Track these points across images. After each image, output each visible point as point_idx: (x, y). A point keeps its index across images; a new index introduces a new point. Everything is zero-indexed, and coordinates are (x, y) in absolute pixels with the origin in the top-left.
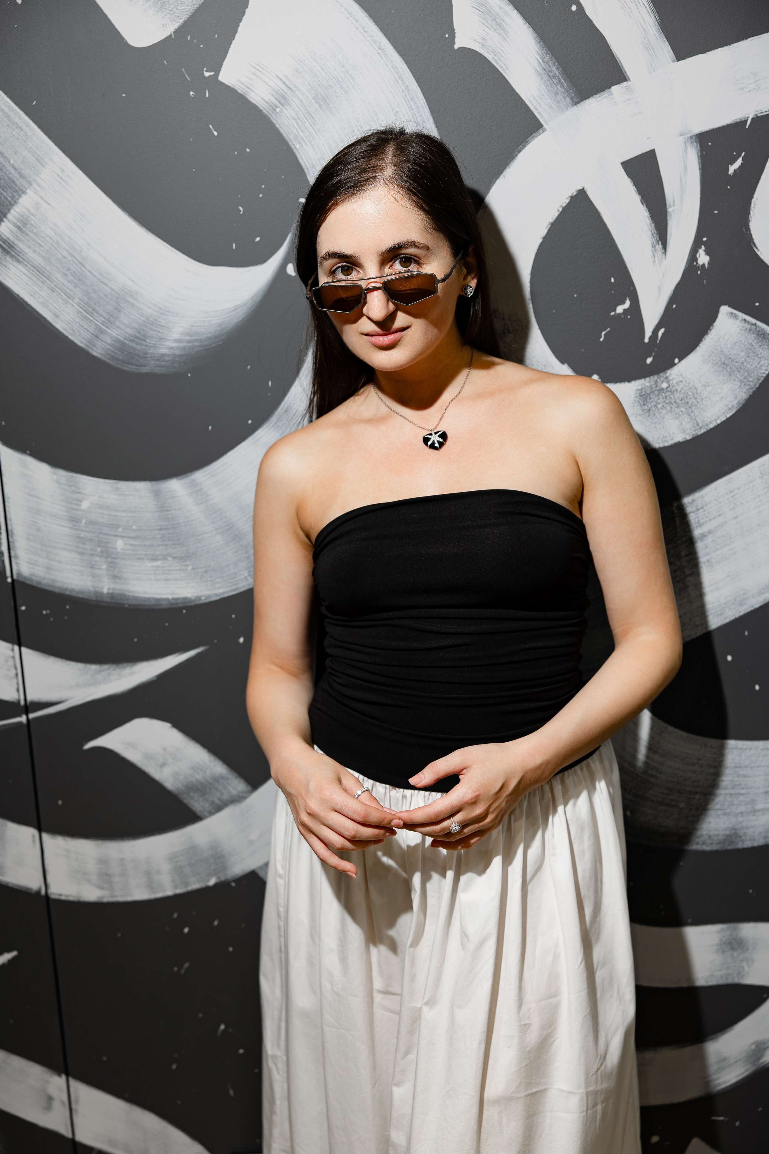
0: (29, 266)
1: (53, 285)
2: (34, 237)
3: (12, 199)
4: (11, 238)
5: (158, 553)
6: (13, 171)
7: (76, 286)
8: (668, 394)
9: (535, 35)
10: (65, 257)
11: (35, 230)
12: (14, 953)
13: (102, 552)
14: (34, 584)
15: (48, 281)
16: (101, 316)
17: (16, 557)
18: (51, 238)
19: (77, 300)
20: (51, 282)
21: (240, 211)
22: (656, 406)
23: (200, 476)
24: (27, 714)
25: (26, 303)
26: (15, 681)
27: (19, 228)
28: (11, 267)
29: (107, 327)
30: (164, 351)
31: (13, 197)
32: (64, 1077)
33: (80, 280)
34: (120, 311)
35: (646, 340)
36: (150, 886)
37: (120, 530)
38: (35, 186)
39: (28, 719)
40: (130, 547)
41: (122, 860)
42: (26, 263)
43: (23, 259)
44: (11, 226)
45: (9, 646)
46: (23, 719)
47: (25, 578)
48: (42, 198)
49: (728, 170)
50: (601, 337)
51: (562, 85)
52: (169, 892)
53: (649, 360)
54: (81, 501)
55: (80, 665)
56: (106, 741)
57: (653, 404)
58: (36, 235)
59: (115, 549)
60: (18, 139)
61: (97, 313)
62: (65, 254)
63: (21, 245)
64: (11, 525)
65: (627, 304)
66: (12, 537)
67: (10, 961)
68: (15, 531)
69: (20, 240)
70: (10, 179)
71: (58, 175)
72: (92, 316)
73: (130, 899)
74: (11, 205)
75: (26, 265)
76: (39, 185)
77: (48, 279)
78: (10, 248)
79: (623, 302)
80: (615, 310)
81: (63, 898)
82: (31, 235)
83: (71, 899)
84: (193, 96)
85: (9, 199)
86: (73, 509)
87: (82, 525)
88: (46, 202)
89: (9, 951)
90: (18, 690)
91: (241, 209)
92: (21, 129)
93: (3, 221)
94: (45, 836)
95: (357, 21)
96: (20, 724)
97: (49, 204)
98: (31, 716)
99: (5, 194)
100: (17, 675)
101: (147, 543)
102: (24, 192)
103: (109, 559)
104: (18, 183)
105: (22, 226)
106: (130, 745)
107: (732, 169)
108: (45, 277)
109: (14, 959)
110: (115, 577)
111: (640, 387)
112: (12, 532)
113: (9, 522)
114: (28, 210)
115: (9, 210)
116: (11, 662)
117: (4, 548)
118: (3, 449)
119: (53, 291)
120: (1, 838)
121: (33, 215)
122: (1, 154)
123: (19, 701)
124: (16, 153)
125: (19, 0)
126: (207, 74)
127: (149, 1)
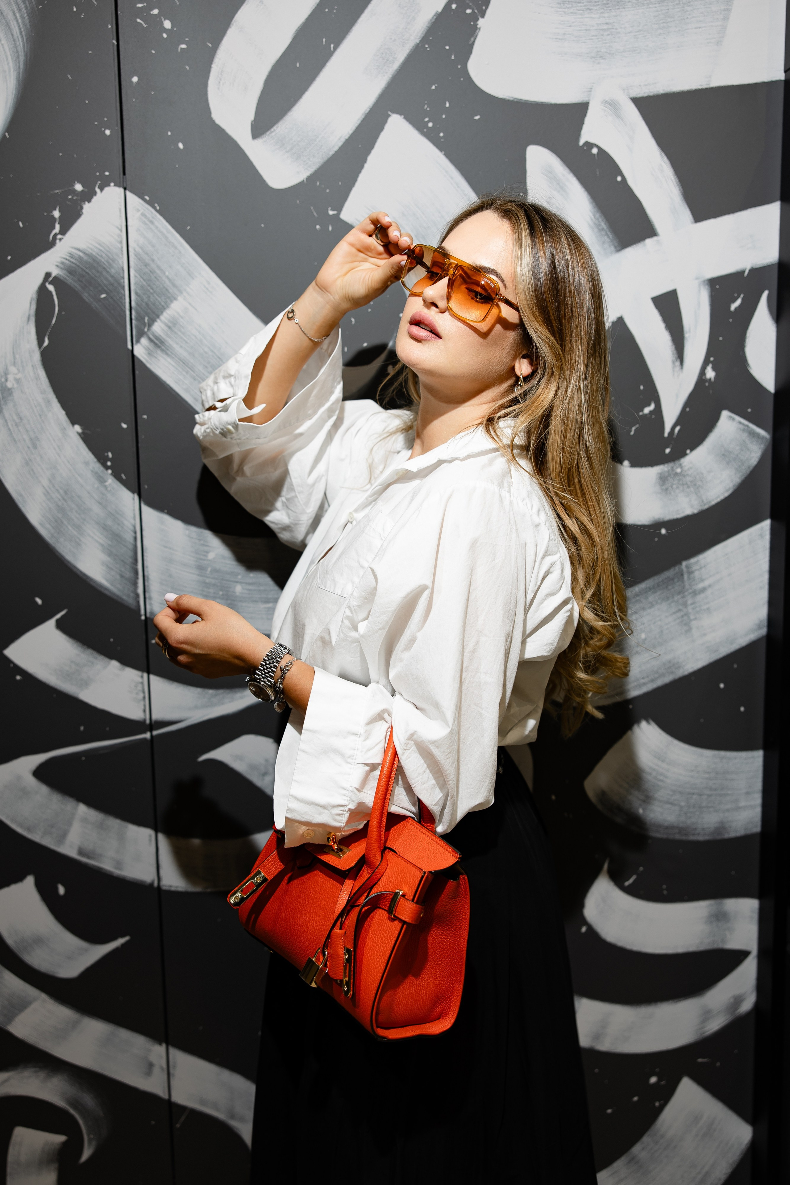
0: (176, 359)
1: (195, 375)
2: (182, 335)
3: (165, 304)
4: (162, 335)
5: (270, 596)
6: (167, 281)
8: (681, 477)
9: (589, 197)
10: (206, 353)
11: (182, 330)
12: (127, 938)
13: (223, 595)
15: (190, 371)
17: (150, 598)
18: (196, 337)
20: (194, 372)
21: (352, 321)
22: (672, 487)
24: (151, 731)
25: (172, 389)
26: (142, 703)
27: (169, 327)
28: (161, 358)
31: (166, 302)
32: (164, 1046)
35: (666, 435)
37: (238, 578)
38: (185, 294)
39: (152, 736)
40: (246, 591)
41: (225, 856)
42: (173, 356)
43: (172, 353)
44: (163, 326)
45: (139, 673)
46: (148, 735)
48: (190, 304)
49: (730, 307)
50: (631, 431)
51: (608, 237)
53: (668, 451)
54: (208, 552)
55: (199, 690)
56: (220, 754)
57: (670, 484)
58: (183, 333)
59: (234, 592)
60: (173, 256)
62: (207, 350)
63: (170, 342)
64: (147, 571)
65: (652, 407)
66: (148, 582)
67: (123, 945)
68: (151, 577)
70: (164, 287)
71: (205, 286)
74: (163, 309)
75: (173, 358)
76: (188, 293)
77: (191, 370)
78: (161, 343)
79: (649, 405)
80: (642, 411)
81: (173, 889)
82: (179, 333)
83: (179, 890)
84: (318, 229)
85: (163, 304)
86: (202, 559)
87: (208, 572)
88: (193, 307)
89: (122, 936)
90: (144, 711)
91: (353, 320)
92: (176, 248)
93: (156, 321)
94: (160, 836)
95: (452, 178)
96: (145, 739)
97: (196, 309)
98: (155, 733)
99: (159, 299)
100: (144, 698)
101: (262, 588)
102: (175, 299)
103: (229, 602)
104: (171, 291)
105: (172, 326)
106: (239, 758)
107: (734, 306)
108: (189, 368)
109: (127, 943)
111: (660, 471)
112: (148, 578)
113: (146, 569)
114: (178, 313)
115: (162, 313)
116: (140, 687)
117: (140, 590)
118: (144, 508)
119: (195, 379)
120: (121, 838)
121: (182, 317)
122: (158, 267)
123: (145, 720)
124: (170, 267)
125: (181, 146)
126: (331, 212)
127: (287, 152)
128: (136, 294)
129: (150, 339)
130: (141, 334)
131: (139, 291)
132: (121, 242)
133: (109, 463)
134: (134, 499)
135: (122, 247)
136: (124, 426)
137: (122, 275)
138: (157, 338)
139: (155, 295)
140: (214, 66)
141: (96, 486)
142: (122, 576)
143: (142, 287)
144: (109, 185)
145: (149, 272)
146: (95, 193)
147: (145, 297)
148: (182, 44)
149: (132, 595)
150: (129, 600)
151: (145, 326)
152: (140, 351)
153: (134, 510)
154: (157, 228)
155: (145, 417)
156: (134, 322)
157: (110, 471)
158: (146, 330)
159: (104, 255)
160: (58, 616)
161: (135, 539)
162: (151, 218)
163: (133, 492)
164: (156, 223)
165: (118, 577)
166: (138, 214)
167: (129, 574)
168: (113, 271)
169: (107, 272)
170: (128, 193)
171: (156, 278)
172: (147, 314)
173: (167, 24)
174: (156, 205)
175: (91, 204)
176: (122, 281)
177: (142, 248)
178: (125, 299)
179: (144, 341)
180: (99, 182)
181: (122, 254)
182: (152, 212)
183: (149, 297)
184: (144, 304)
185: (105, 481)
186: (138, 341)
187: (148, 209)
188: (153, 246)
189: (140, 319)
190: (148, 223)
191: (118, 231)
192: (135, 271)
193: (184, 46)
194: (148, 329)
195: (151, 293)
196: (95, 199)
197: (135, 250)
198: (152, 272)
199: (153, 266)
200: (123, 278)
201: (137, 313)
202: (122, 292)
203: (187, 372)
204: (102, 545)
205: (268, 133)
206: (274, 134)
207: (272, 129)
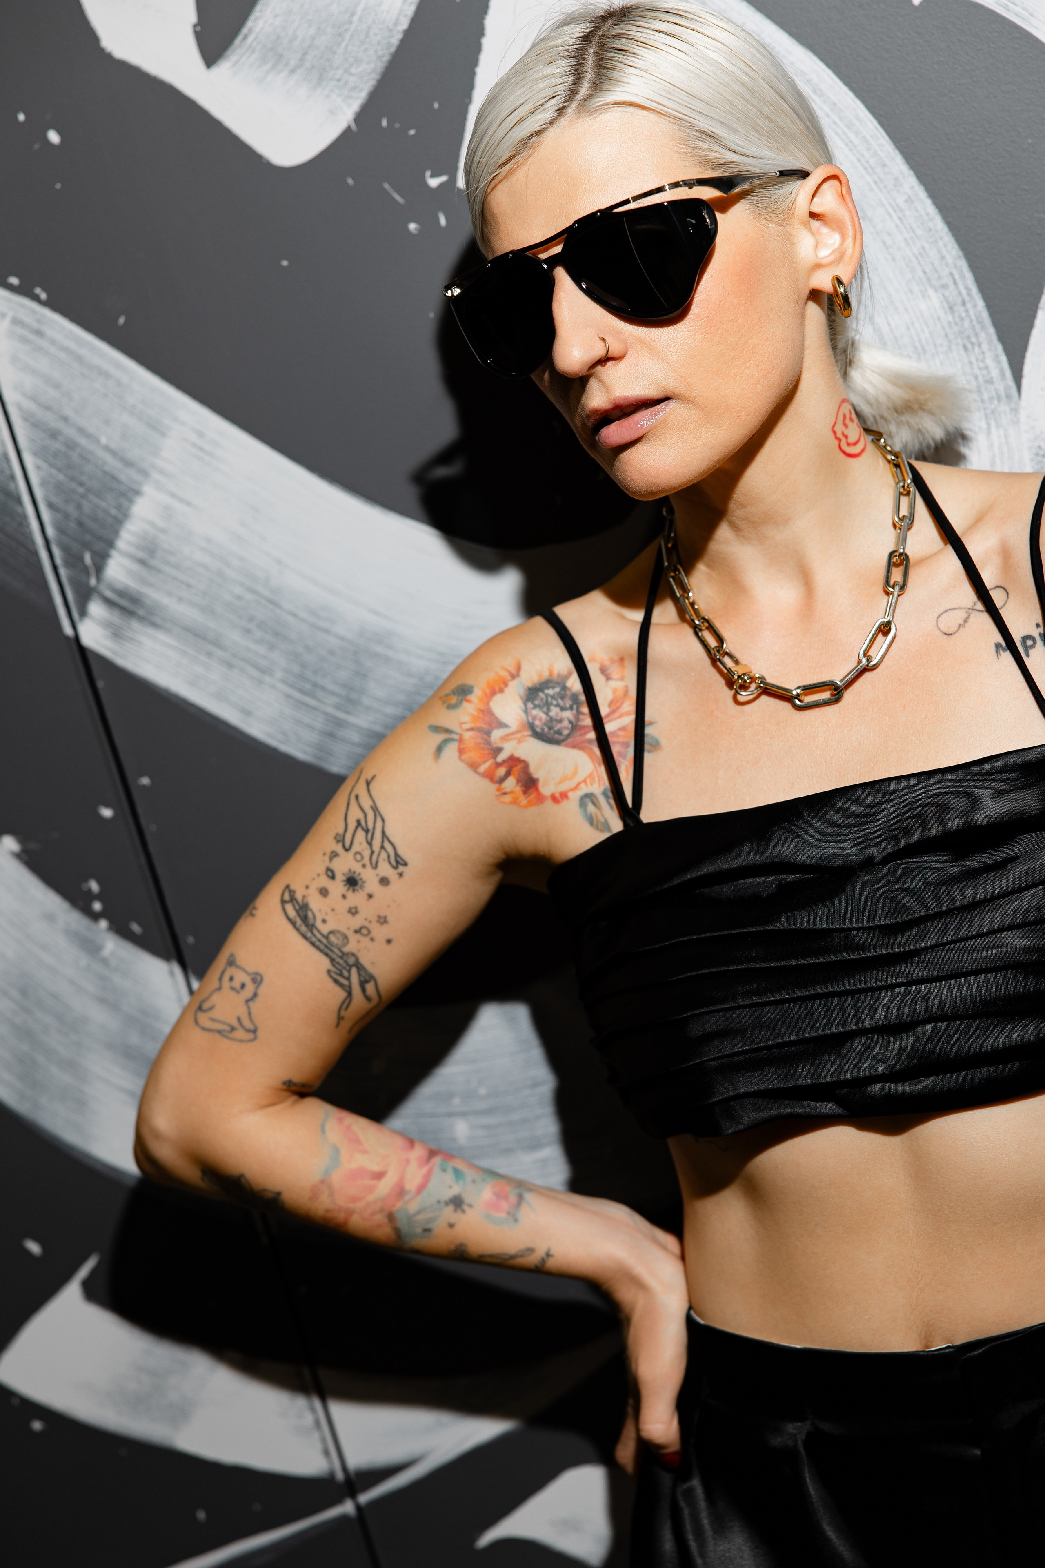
1: (228, 657)
2: (175, 573)
3: (119, 510)
4: (132, 584)
5: (539, 1133)
6: (108, 458)
7: (272, 647)
10: (239, 598)
11: (174, 560)
16: (333, 693)
18: (205, 567)
19: (279, 674)
20: (225, 650)
24: (353, 1496)
26: (316, 1436)
27: (142, 562)
29: (348, 713)
31: (119, 507)
33: (276, 634)
34: (364, 676)
37: (456, 1101)
38: (155, 475)
39: (358, 1507)
44: (127, 562)
46: (347, 1508)
48: (173, 495)
56: (522, 1524)
58: (177, 567)
60: (106, 395)
61: (323, 688)
62: (238, 590)
63: (153, 595)
69: (149, 584)
70: (105, 473)
71: (194, 445)
72: (314, 697)
74: (117, 524)
75: (170, 629)
76: (162, 472)
78: (133, 603)
82: (168, 569)
84: (415, 232)
85: (114, 512)
88: (181, 500)
90: (326, 1453)
92: (107, 375)
93: (109, 556)
96: (344, 1518)
97: (189, 504)
98: (362, 1499)
99: (103, 504)
101: (515, 1117)
102: (138, 493)
104: (122, 477)
105: (146, 555)
106: (568, 1525)
108: (209, 643)
114: (152, 524)
115: (116, 533)
119: (230, 666)
121: (163, 531)
122: (81, 430)
123: (332, 1474)
124: (107, 422)
125: (53, 137)
126: (434, 182)
127: (292, 71)
128: (51, 506)
129: (108, 602)
130: (85, 595)
131: (54, 500)
133: (97, 906)
134: (172, 974)
136: (107, 813)
137: (8, 472)
138: (122, 593)
139: (91, 497)
141: (83, 963)
143: (58, 488)
145: (63, 449)
147: (71, 509)
151: (88, 575)
152: (94, 635)
153: (180, 998)
154: (53, 342)
155: (145, 781)
156: (62, 571)
157: (103, 924)
158: (93, 582)
160: (84, 1272)
162: (35, 325)
163: (167, 958)
164: (49, 332)
166: (6, 325)
171: (82, 457)
172: (87, 546)
174: (38, 290)
176: (12, 486)
177: (33, 399)
178: (28, 523)
179: (96, 608)
182: (33, 311)
183: (79, 507)
184: (73, 525)
186: (83, 613)
187: (22, 306)
188: (57, 386)
189: (74, 560)
190: (31, 337)
192: (35, 454)
194: (99, 579)
195: (83, 496)
197: (20, 408)
198: (71, 445)
199: (70, 432)
200: (13, 477)
201: (65, 549)
202: (19, 510)
203: (209, 654)
205: (237, 41)
206: (250, 39)
207: (245, 30)
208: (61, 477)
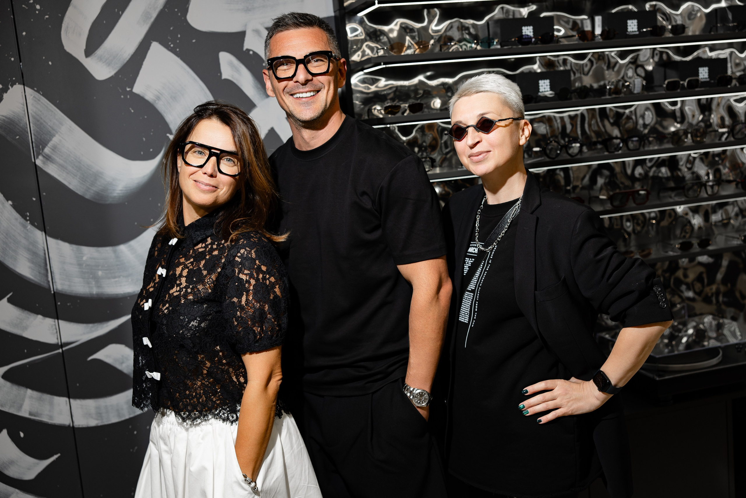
0: (58, 164)
4: (49, 154)
6: (50, 128)
7: (78, 171)
9: (251, 74)
10: (72, 160)
11: (60, 150)
12: (59, 455)
13: (92, 277)
14: (64, 293)
16: (89, 182)
17: (55, 282)
18: (66, 153)
19: (78, 177)
20: (67, 170)
21: (144, 140)
23: (133, 243)
24: (62, 348)
25: (57, 179)
26: (56, 335)
27: (53, 150)
28: (50, 165)
29: (91, 187)
30: (115, 194)
31: (50, 138)
33: (79, 169)
34: (96, 180)
36: (119, 415)
37: (99, 267)
38: (59, 133)
39: (62, 351)
40: (104, 274)
41: (106, 406)
43: (55, 162)
44: (49, 149)
45: (53, 320)
46: (60, 351)
47: (60, 291)
48: (62, 138)
51: (262, 91)
52: (127, 417)
55: (84, 325)
56: (98, 356)
58: (60, 152)
59: (98, 275)
60: (51, 116)
61: (87, 181)
62: (73, 159)
63: (54, 157)
64: (52, 269)
66: (53, 274)
67: (57, 459)
69: (53, 154)
70: (48, 131)
71: (68, 129)
72: (85, 183)
73: (110, 422)
74: (49, 141)
75: (56, 164)
76: (61, 133)
78: (49, 158)
81: (80, 426)
82: (58, 152)
83: (84, 426)
84: (123, 98)
85: (48, 139)
86: (80, 260)
87: (84, 267)
89: (56, 454)
90: (58, 339)
92: (52, 112)
93: (46, 147)
94: (72, 400)
96: (59, 353)
97: (65, 140)
98: (64, 349)
99: (46, 137)
100: (57, 332)
102: (55, 136)
103: (96, 280)
104: (52, 132)
105: (54, 149)
106: (109, 356)
108: (64, 168)
109: (59, 457)
110: (99, 287)
112: (53, 272)
114: (56, 143)
115: (48, 143)
116: (54, 327)
117: (50, 279)
118: (48, 238)
119: (68, 173)
120: (51, 404)
121: (59, 145)
122: (44, 121)
123: (58, 343)
124: (51, 121)
125: (50, 63)
126: (128, 89)
127: (103, 63)
128: (34, 135)
129: (44, 156)
130: (39, 154)
131: (36, 134)
132: (24, 111)
133: (28, 218)
134: (42, 234)
135: (25, 113)
136: (34, 199)
137: (26, 126)
138: (47, 155)
139: (44, 135)
140: (63, 25)
141: (22, 230)
142: (39, 273)
143: (37, 132)
144: (15, 84)
145: (40, 124)
146: (9, 89)
147: (39, 137)
148: (47, 15)
149: (46, 282)
150: (45, 285)
151: (40, 150)
152: (39, 162)
153: (43, 240)
154: (42, 103)
155: (44, 194)
156: (34, 148)
157: (29, 222)
158: (41, 152)
159: (16, 118)
160: (8, 296)
161: (45, 254)
162: (38, 99)
163: (42, 231)
164: (41, 101)
165: (38, 273)
166: (32, 97)
167: (43, 271)
168: (21, 125)
169: (18, 126)
170: (26, 88)
171: (43, 126)
172: (41, 144)
173: (38, 7)
174: (41, 92)
175: (7, 94)
176: (26, 129)
177: (35, 113)
178: (29, 138)
179: (40, 157)
180: (10, 83)
181: (26, 117)
182: (39, 96)
183: (41, 136)
184: (39, 139)
185: (27, 227)
186: (37, 158)
187: (36, 94)
188: (41, 111)
189: (37, 147)
190: (37, 101)
191: (22, 106)
192: (33, 124)
193: (47, 17)
194: (42, 151)
195: (42, 134)
196: (9, 91)
197: (31, 114)
198: (42, 124)
199: (42, 121)
200: (27, 128)
201: (35, 143)
202: (27, 134)
203: (64, 170)
204: (28, 259)
205: (93, 54)
206: (96, 55)
207: (95, 53)
208: (38, 130)
